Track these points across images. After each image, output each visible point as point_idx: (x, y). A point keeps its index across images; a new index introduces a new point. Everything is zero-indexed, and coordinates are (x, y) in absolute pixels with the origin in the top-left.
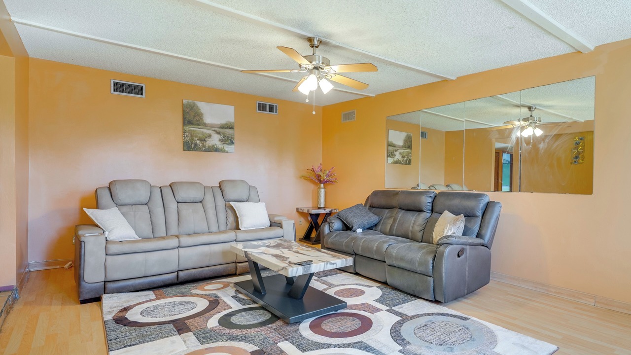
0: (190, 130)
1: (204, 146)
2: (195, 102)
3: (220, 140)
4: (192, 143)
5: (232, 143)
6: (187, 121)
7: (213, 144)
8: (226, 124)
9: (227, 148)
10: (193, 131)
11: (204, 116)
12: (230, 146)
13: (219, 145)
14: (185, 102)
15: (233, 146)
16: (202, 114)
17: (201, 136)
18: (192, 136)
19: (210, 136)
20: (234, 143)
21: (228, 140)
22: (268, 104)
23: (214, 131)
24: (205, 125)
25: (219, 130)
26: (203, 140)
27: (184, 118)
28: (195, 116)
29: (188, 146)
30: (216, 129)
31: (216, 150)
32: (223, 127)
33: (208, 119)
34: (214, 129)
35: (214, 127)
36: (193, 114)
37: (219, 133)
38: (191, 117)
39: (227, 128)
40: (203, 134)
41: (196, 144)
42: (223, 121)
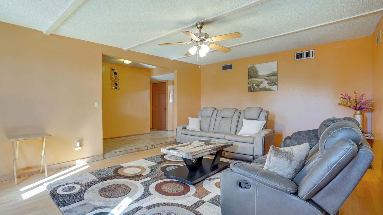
0: (252, 81)
1: (258, 88)
2: (254, 65)
3: (268, 84)
4: (252, 87)
5: (276, 84)
6: (250, 77)
7: (264, 86)
8: (272, 73)
9: (273, 88)
10: (253, 81)
11: (259, 71)
12: (274, 86)
13: (267, 87)
14: (249, 66)
15: (276, 86)
16: (258, 71)
17: (257, 83)
18: (252, 84)
19: (262, 82)
20: (277, 84)
21: (274, 83)
22: (304, 52)
23: (265, 79)
24: (259, 76)
25: (267, 78)
26: (258, 85)
27: (249, 75)
28: (254, 73)
29: (251, 89)
30: (265, 78)
31: (265, 89)
32: (270, 75)
33: (261, 73)
34: (264, 78)
35: (264, 77)
36: (253, 72)
37: (267, 80)
38: (252, 74)
39: (273, 76)
40: (258, 82)
41: (254, 88)
42: (269, 72)
